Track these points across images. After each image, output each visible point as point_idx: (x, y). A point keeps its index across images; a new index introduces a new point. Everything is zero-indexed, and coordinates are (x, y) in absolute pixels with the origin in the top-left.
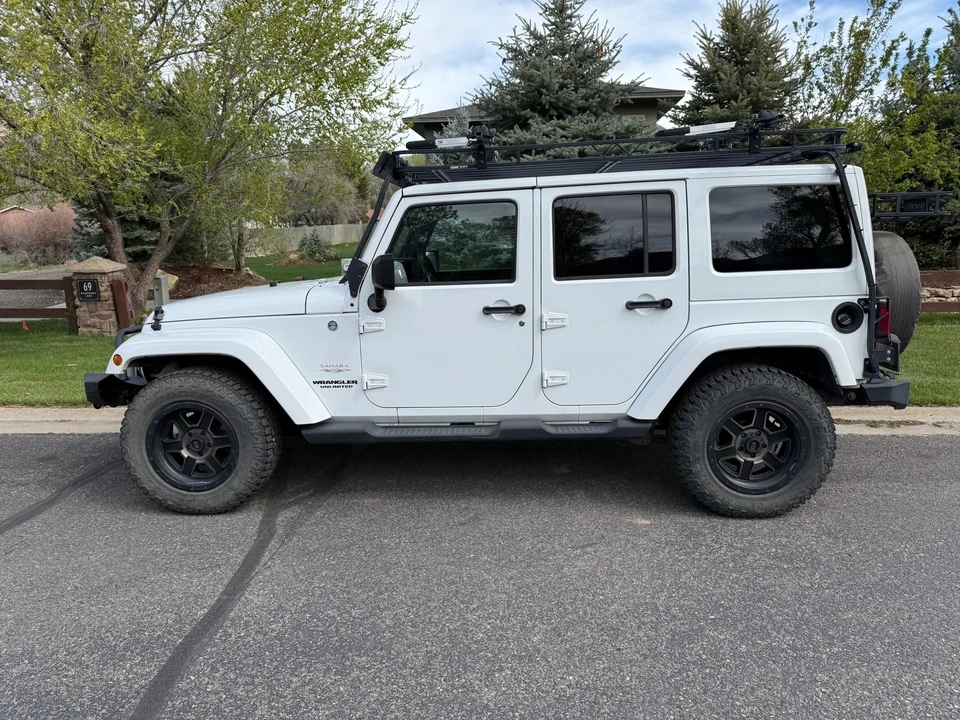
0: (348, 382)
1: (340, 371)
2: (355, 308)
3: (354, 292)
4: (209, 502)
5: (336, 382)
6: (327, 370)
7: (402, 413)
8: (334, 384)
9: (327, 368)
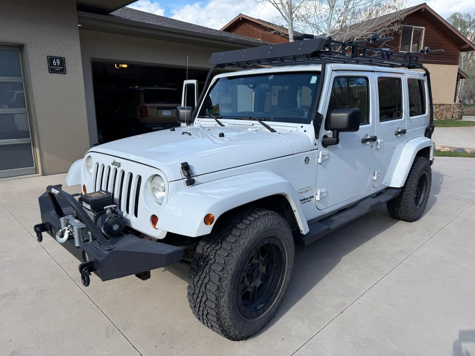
1: (307, 191)
2: (316, 147)
3: (317, 136)
5: (305, 199)
6: (301, 193)
7: (329, 210)
8: (304, 201)
9: (301, 191)
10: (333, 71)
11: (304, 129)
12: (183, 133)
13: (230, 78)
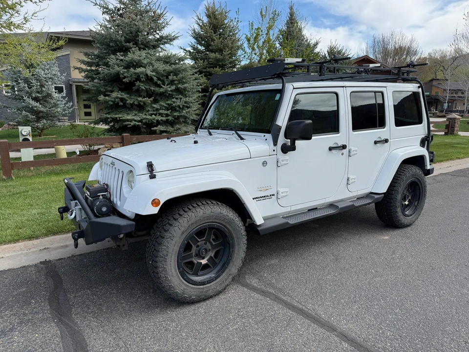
0: (270, 196)
1: (267, 190)
2: (275, 153)
3: (275, 144)
4: (218, 288)
5: (264, 197)
6: (261, 190)
7: (293, 208)
8: (263, 198)
9: (260, 189)
10: (294, 88)
11: (265, 138)
12: (171, 141)
13: (228, 95)
